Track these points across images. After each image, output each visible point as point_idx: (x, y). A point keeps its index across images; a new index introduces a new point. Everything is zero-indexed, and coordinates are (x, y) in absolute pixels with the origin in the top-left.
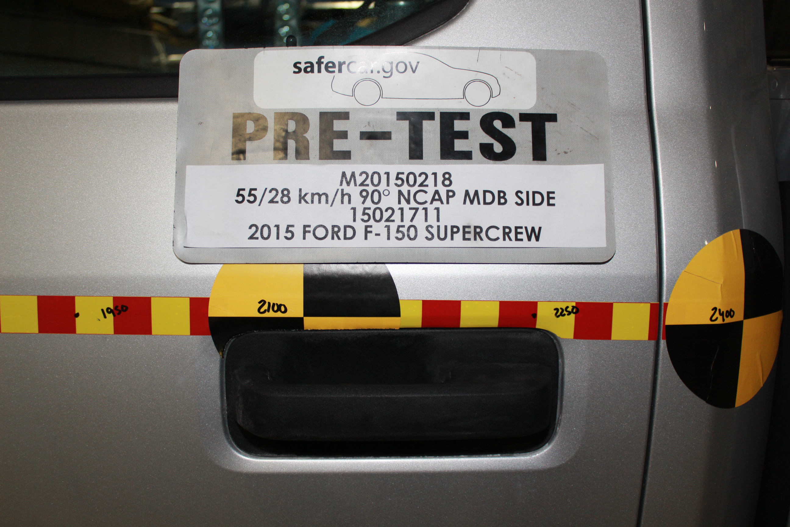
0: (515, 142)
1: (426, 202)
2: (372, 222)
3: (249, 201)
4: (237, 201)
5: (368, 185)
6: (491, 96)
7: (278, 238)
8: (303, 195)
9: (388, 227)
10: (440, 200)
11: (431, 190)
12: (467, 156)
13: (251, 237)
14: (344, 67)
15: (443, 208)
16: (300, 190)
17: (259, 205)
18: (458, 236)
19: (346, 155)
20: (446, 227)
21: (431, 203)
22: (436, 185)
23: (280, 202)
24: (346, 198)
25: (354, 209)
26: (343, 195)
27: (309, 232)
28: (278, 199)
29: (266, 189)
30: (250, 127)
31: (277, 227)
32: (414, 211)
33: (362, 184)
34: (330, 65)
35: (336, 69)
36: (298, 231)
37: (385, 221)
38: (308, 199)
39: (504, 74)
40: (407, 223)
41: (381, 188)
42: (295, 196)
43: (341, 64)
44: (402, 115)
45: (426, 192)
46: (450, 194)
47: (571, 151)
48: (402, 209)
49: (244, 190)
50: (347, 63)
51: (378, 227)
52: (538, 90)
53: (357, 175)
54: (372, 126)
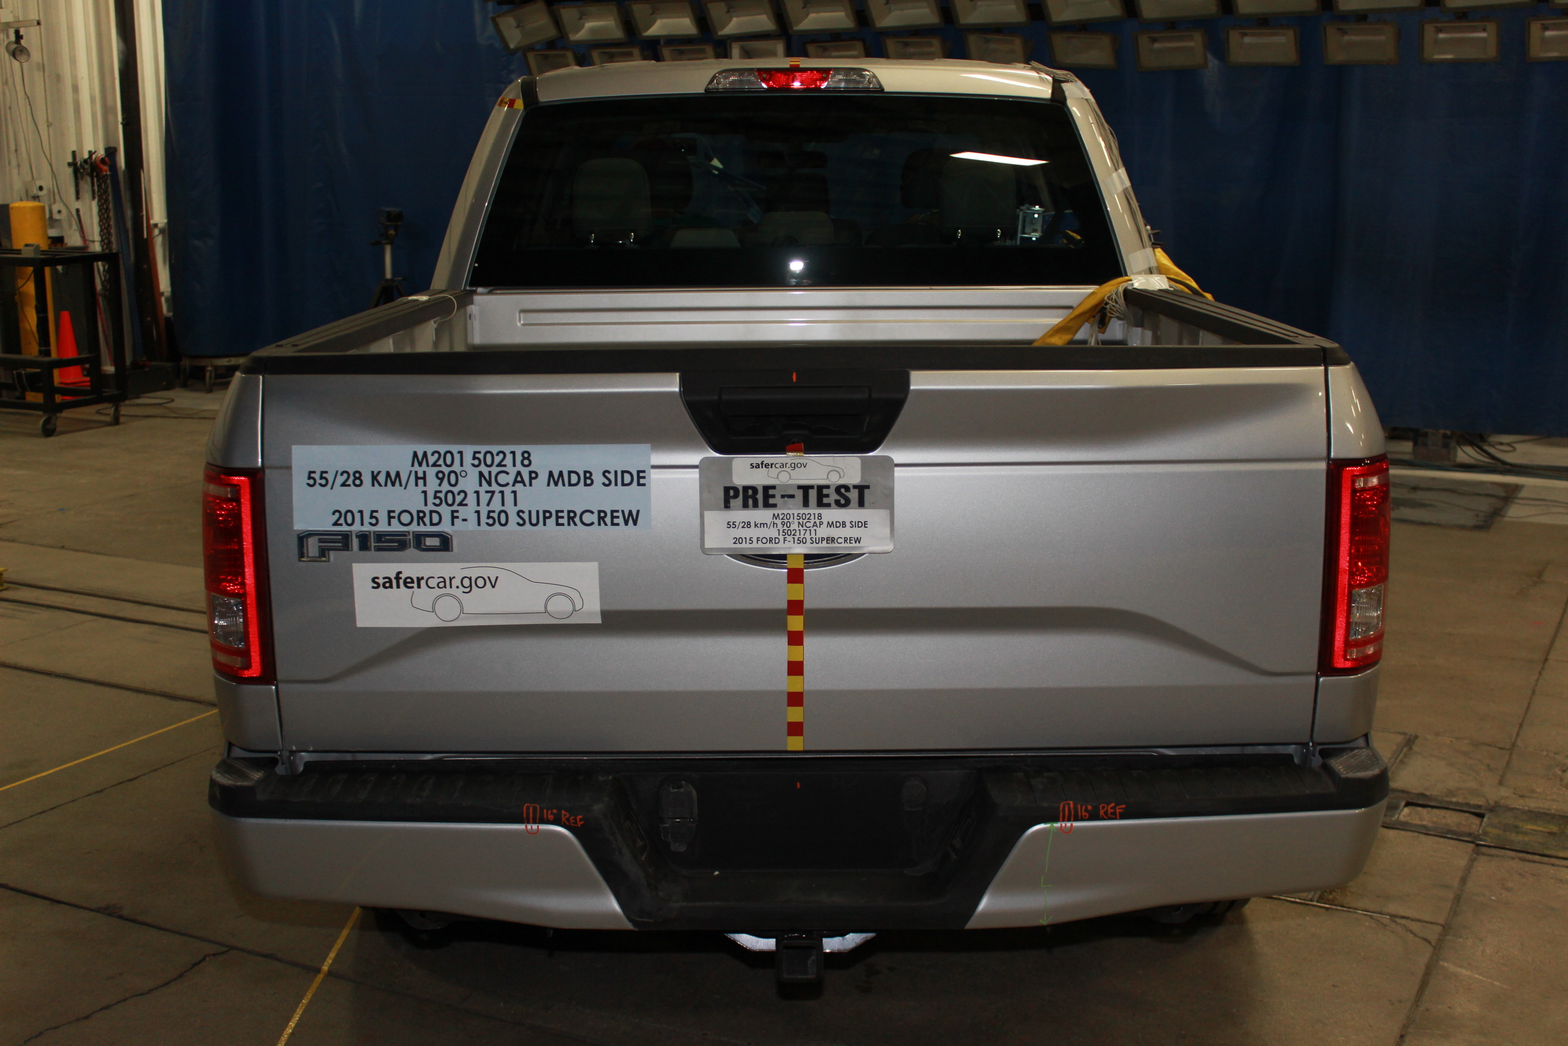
0: (850, 499)
1: (810, 527)
2: (786, 536)
3: (732, 527)
4: (727, 527)
5: (785, 519)
6: (840, 478)
7: (746, 543)
8: (756, 524)
9: (794, 538)
10: (817, 526)
11: (812, 521)
12: (828, 505)
13: (735, 543)
15: (818, 529)
16: (755, 522)
17: (737, 529)
18: (825, 542)
19: (774, 506)
20: (819, 538)
21: (813, 528)
22: (815, 519)
23: (746, 528)
24: (775, 525)
25: (779, 530)
26: (774, 524)
27: (759, 540)
28: (745, 526)
29: (740, 522)
30: (732, 493)
31: (746, 538)
32: (805, 531)
33: (782, 519)
34: (767, 463)
35: (770, 465)
36: (755, 540)
37: (792, 535)
38: (759, 525)
39: (846, 467)
40: (802, 536)
41: (790, 521)
42: (753, 525)
43: (772, 464)
44: (799, 487)
45: (810, 522)
46: (821, 523)
47: (875, 502)
48: (800, 530)
49: (730, 522)
50: (774, 462)
51: (789, 538)
52: (861, 474)
53: (780, 515)
54: (786, 492)
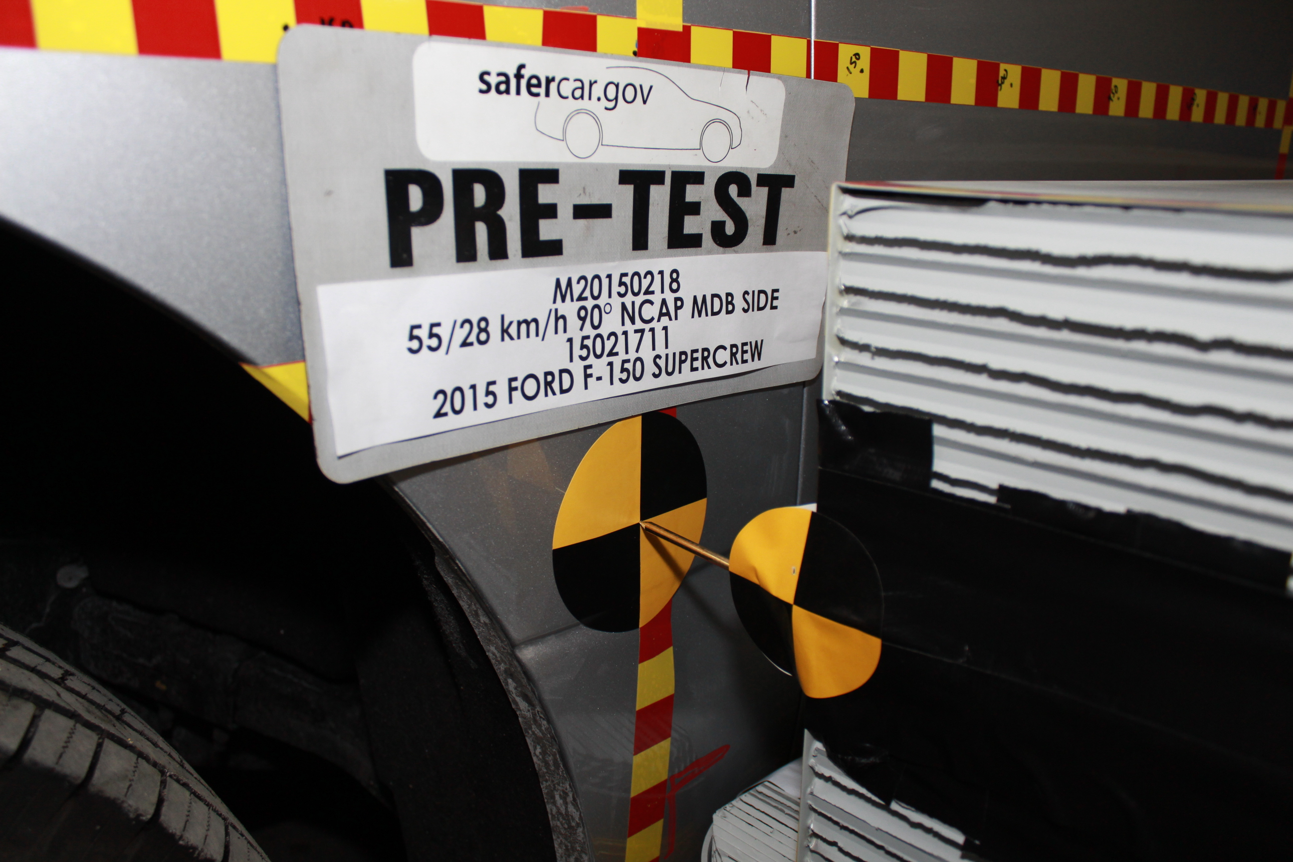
0: (748, 218)
1: (652, 319)
2: (592, 360)
3: (431, 348)
4: (411, 351)
5: (586, 299)
6: (731, 147)
7: (475, 408)
8: (506, 326)
9: (611, 364)
10: (668, 314)
11: (657, 298)
12: (694, 241)
13: (439, 414)
14: (553, 86)
15: (672, 325)
16: (503, 317)
17: (447, 353)
18: (686, 366)
19: (554, 248)
20: (674, 354)
21: (659, 320)
22: (662, 292)
23: (476, 343)
24: (561, 322)
25: (570, 340)
26: (557, 319)
27: (516, 389)
28: (473, 338)
29: (455, 322)
30: (416, 198)
31: (473, 387)
32: (640, 334)
33: (580, 298)
34: (534, 81)
35: (542, 90)
36: (501, 389)
37: (608, 355)
38: (513, 330)
39: (748, 112)
40: (632, 356)
41: (601, 302)
42: (495, 329)
43: (549, 81)
44: (626, 177)
45: (652, 303)
46: (679, 303)
47: (800, 230)
48: (625, 333)
49: (419, 327)
50: (557, 80)
51: (599, 367)
52: (781, 137)
53: (574, 282)
54: (587, 194)
